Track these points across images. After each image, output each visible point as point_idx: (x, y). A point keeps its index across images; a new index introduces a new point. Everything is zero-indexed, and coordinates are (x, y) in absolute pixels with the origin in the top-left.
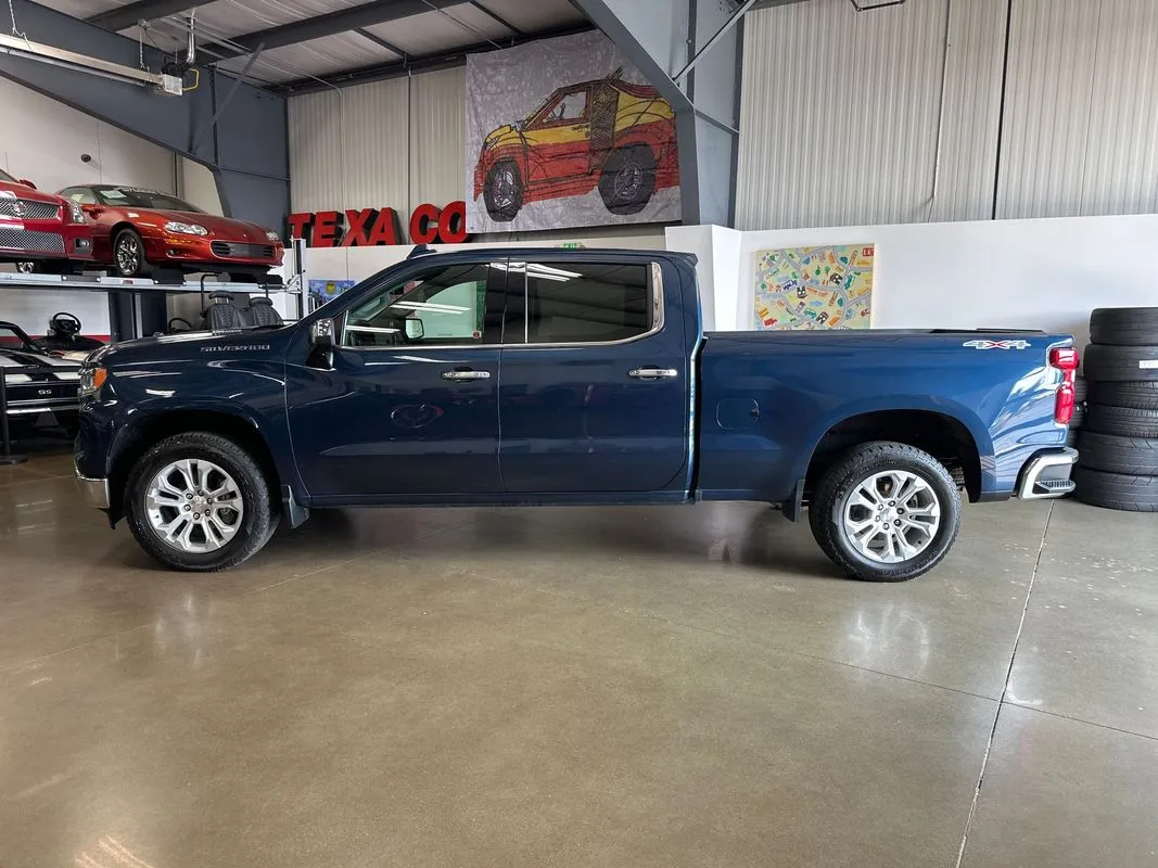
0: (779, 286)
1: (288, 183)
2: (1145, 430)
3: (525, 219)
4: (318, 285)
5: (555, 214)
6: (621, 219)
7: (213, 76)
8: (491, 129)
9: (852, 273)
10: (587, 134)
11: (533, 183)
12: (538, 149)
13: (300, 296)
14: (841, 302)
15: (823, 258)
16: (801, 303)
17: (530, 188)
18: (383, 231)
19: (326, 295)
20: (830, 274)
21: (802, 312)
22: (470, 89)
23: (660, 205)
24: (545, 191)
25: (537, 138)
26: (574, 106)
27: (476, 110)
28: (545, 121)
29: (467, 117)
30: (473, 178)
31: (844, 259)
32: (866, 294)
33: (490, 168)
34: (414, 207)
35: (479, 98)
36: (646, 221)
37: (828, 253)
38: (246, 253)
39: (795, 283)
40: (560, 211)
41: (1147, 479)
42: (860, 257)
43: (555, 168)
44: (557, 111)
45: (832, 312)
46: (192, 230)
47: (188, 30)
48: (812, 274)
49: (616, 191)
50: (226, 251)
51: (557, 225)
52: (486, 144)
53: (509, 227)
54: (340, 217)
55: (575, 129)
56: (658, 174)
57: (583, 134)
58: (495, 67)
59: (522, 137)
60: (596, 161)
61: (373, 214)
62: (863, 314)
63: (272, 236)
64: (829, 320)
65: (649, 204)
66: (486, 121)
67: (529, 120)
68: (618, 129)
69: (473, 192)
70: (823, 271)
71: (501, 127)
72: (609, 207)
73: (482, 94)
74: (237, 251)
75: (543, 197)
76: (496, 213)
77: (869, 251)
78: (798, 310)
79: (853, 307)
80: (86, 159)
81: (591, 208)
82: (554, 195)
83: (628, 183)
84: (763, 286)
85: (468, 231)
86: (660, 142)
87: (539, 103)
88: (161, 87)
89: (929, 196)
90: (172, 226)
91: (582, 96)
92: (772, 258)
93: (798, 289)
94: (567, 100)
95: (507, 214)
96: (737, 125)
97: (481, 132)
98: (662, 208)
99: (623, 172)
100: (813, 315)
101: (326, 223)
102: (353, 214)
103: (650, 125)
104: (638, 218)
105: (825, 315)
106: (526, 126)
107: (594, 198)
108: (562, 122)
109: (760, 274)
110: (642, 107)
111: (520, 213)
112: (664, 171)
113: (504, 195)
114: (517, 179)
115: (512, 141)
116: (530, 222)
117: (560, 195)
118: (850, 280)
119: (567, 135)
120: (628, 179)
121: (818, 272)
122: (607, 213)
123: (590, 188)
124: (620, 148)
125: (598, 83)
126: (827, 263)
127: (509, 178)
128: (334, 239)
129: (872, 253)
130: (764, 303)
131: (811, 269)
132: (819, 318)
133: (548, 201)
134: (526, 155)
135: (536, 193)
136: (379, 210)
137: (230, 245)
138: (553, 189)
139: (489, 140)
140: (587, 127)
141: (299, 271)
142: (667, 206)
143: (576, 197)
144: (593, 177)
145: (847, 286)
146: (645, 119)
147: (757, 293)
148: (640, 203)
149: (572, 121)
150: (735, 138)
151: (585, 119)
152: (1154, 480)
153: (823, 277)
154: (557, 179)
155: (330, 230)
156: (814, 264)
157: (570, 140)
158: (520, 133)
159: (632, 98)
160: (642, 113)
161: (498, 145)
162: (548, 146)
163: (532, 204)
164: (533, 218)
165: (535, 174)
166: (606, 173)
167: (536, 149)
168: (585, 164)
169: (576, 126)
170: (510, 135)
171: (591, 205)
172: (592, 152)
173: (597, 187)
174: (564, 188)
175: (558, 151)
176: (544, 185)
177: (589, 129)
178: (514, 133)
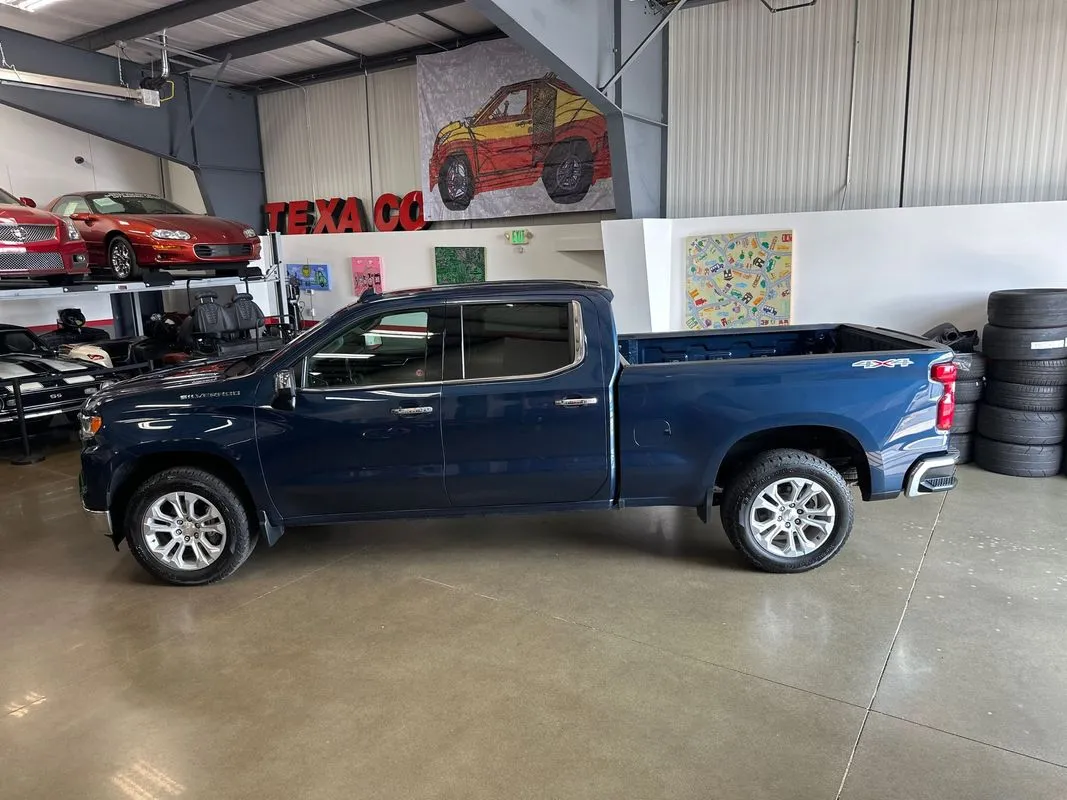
1: (263, 174)
2: (1038, 404)
3: (476, 208)
4: (295, 269)
5: (504, 204)
6: (564, 208)
7: (187, 82)
8: (442, 126)
9: (773, 257)
10: (530, 130)
11: (484, 175)
12: (486, 144)
13: (278, 284)
14: (763, 284)
15: (746, 243)
16: (728, 285)
17: (481, 179)
18: (350, 219)
19: (302, 278)
20: (753, 258)
21: (729, 293)
22: (421, 88)
23: (598, 195)
24: (495, 182)
25: (484, 133)
26: (517, 103)
27: (427, 107)
28: (491, 117)
29: (420, 114)
30: (428, 171)
31: (765, 245)
32: (787, 276)
33: (444, 162)
34: (377, 196)
35: (429, 96)
36: (586, 210)
37: (750, 239)
38: (227, 253)
39: (721, 266)
40: (508, 201)
41: (1039, 449)
42: (780, 242)
43: (502, 163)
44: (501, 107)
45: (756, 292)
46: (177, 235)
47: (161, 47)
48: (737, 258)
49: (558, 182)
50: (208, 252)
51: (507, 214)
52: (438, 139)
53: (463, 215)
54: (311, 206)
55: (521, 124)
56: (595, 166)
57: (527, 130)
58: (443, 67)
59: (470, 132)
60: (539, 155)
61: (340, 203)
62: (784, 294)
63: (249, 233)
64: (753, 300)
65: (588, 194)
66: (437, 118)
67: (476, 116)
68: (558, 124)
69: (428, 183)
70: (746, 255)
71: (451, 123)
72: (552, 197)
73: (432, 92)
74: (218, 252)
75: (492, 187)
76: (451, 202)
77: (787, 237)
78: (725, 291)
79: (775, 288)
80: (80, 160)
82: (502, 185)
83: (569, 172)
84: (693, 270)
85: (426, 219)
86: (596, 136)
87: (484, 101)
88: (140, 100)
89: (843, 183)
90: (158, 233)
91: (523, 93)
92: (701, 244)
93: (725, 272)
94: (509, 98)
95: (462, 204)
96: (665, 120)
97: (434, 129)
98: (600, 197)
99: (564, 164)
100: (739, 295)
101: (298, 212)
102: (323, 204)
103: (587, 121)
104: (579, 207)
105: (749, 295)
106: (473, 122)
107: (538, 188)
108: (504, 118)
109: (690, 259)
110: (578, 104)
111: (472, 202)
112: (601, 163)
113: (458, 186)
114: (468, 171)
115: (460, 136)
116: (482, 211)
117: (507, 186)
118: (771, 264)
119: (511, 130)
121: (742, 256)
123: (535, 179)
124: (559, 142)
125: (536, 81)
126: (750, 248)
127: (461, 170)
128: (307, 226)
129: (791, 239)
130: (695, 285)
131: (736, 253)
132: (744, 299)
133: (496, 192)
134: (474, 147)
135: (486, 184)
136: (346, 199)
137: (211, 247)
138: (502, 181)
139: (440, 136)
140: (529, 122)
141: (276, 261)
142: (604, 196)
143: (523, 187)
144: (537, 169)
145: (769, 269)
146: (582, 115)
147: (688, 276)
148: (580, 193)
149: (515, 118)
150: (664, 131)
151: (526, 115)
152: (1045, 449)
153: (747, 261)
154: (504, 172)
155: (303, 218)
156: (738, 249)
157: (513, 135)
158: (469, 128)
159: (569, 96)
160: (579, 110)
161: (449, 140)
162: (495, 141)
163: (483, 194)
164: (484, 207)
165: (484, 166)
166: (548, 165)
167: (484, 144)
168: (529, 157)
169: (519, 122)
170: (459, 131)
171: (536, 195)
172: (535, 146)
173: (540, 179)
174: (511, 179)
175: (504, 145)
176: (493, 177)
177: (532, 125)
178: (463, 129)
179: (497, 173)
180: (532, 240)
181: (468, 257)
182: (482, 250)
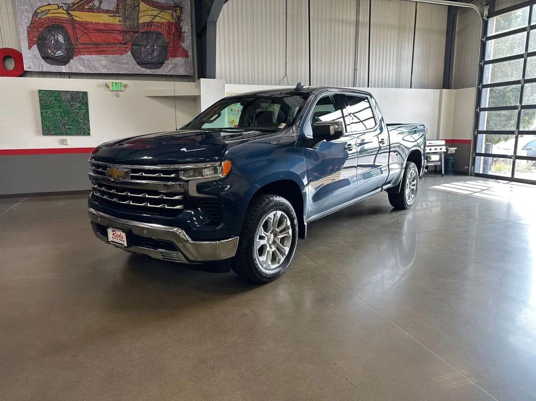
0: (238, 111)
3: (75, 65)
5: (101, 65)
6: (148, 71)
8: (39, 4)
10: (120, 21)
11: (81, 44)
12: (84, 26)
17: (80, 46)
23: (170, 66)
24: (93, 50)
25: (81, 16)
26: (108, 3)
28: (86, 7)
30: (26, 35)
33: (42, 30)
36: (163, 74)
40: (104, 64)
43: (98, 37)
44: (96, 3)
49: (143, 56)
51: (104, 71)
52: (36, 14)
53: (64, 69)
55: (111, 16)
56: (169, 50)
57: (117, 20)
59: (69, 14)
60: (128, 38)
65: (164, 65)
67: (74, 4)
69: (27, 43)
71: (49, 4)
72: (139, 64)
75: (90, 53)
81: (127, 64)
82: (99, 52)
84: (231, 110)
85: (26, 68)
86: (168, 33)
95: (61, 61)
98: (172, 68)
99: (147, 46)
103: (162, 23)
104: (159, 72)
106: (70, 8)
107: (128, 58)
108: (99, 10)
110: (155, 13)
111: (72, 61)
112: (173, 49)
113: (58, 49)
114: (67, 39)
115: (57, 15)
116: (81, 68)
117: (103, 54)
119: (104, 19)
120: (150, 50)
122: (139, 67)
123: (126, 52)
124: (143, 32)
127: (61, 38)
130: (232, 117)
133: (94, 57)
134: (74, 26)
135: (84, 50)
138: (98, 49)
140: (119, 16)
142: (175, 67)
143: (116, 56)
144: (125, 46)
146: (157, 19)
147: (229, 113)
148: (160, 64)
149: (107, 11)
151: (116, 12)
154: (100, 44)
157: (107, 22)
158: (67, 11)
159: (148, 7)
160: (156, 16)
161: (48, 15)
162: (92, 23)
163: (82, 56)
164: (84, 65)
165: (82, 38)
166: (134, 45)
167: (80, 23)
168: (121, 38)
169: (111, 15)
170: (58, 11)
171: (127, 62)
172: (126, 32)
173: (129, 53)
174: (105, 49)
175: (97, 27)
176: (91, 46)
177: (121, 19)
178: (61, 10)
179: (94, 44)
180: (127, 89)
181: (72, 97)
182: (85, 94)
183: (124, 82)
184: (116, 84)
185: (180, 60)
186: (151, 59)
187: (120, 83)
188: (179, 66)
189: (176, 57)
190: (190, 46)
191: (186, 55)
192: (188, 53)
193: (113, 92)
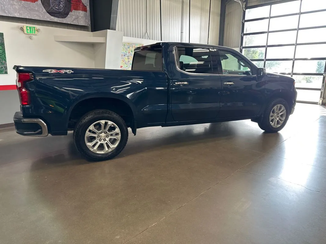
183: (37, 27)
184: (30, 28)
185: (81, 13)
186: (58, 9)
187: (34, 28)
188: (80, 17)
189: (77, 10)
190: (88, 2)
191: (85, 9)
192: (86, 8)
193: (27, 36)
